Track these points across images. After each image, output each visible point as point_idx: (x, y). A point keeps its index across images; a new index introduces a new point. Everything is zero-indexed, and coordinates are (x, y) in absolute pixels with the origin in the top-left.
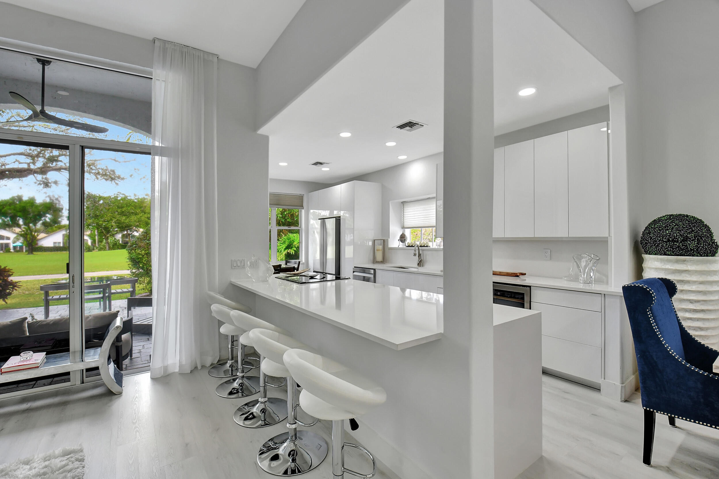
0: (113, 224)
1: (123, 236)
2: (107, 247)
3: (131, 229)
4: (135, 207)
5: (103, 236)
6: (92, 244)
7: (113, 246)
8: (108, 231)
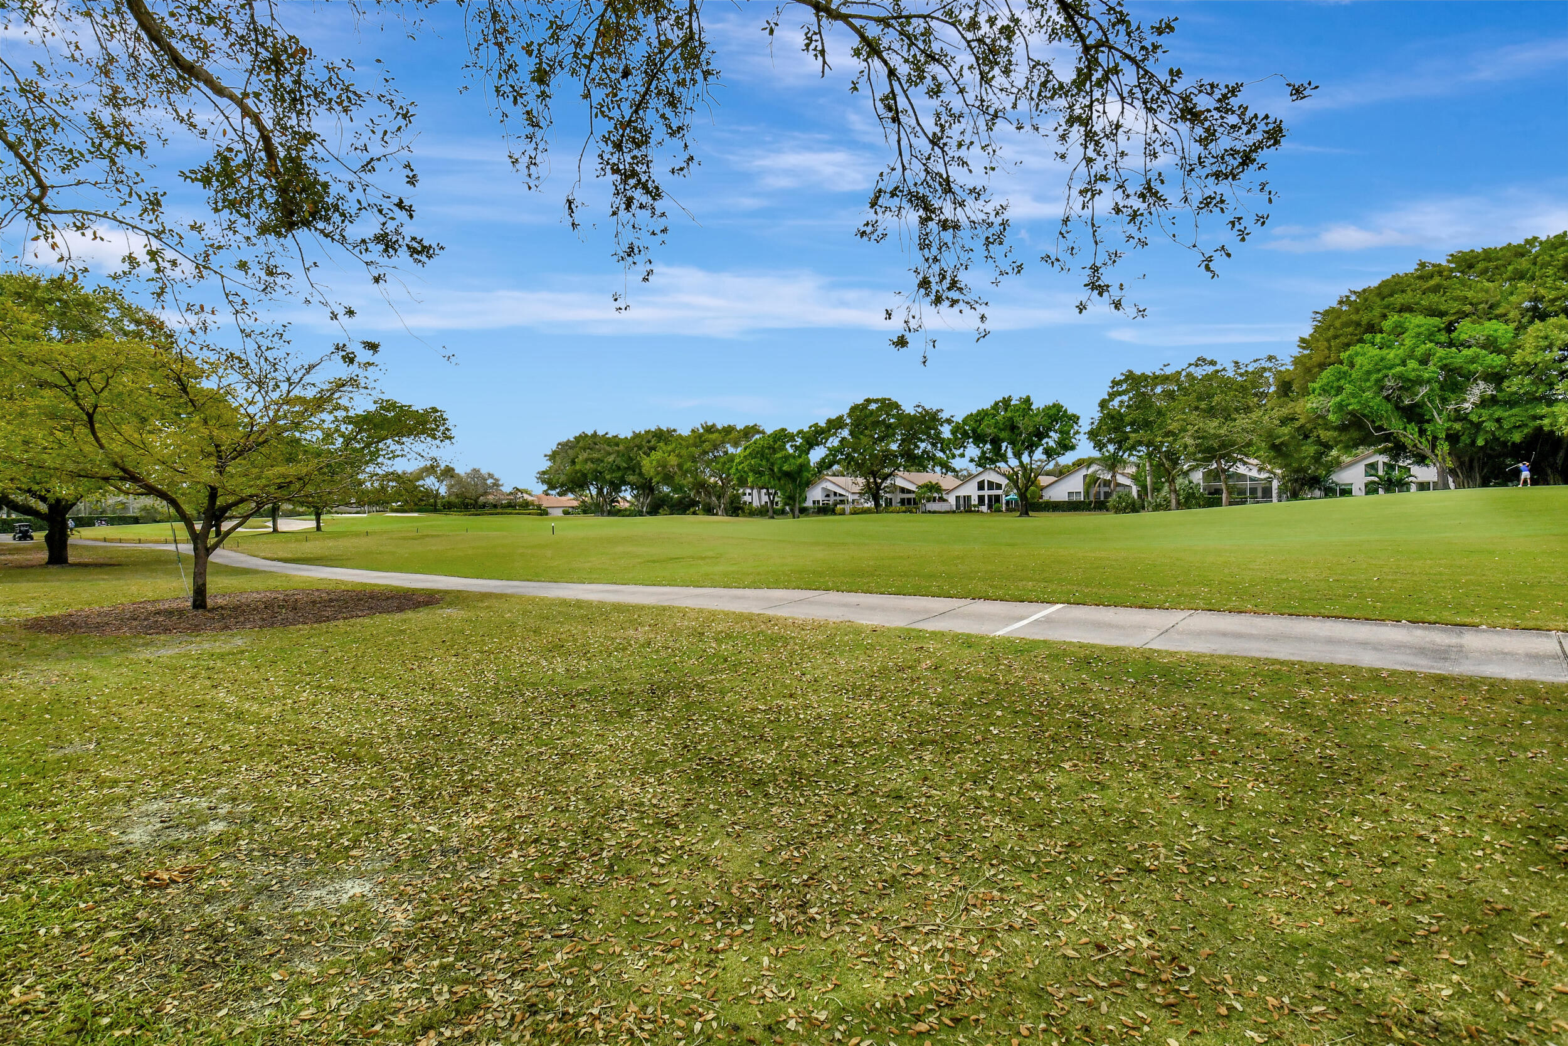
0: (1190, 441)
1: (1207, 476)
2: (1174, 502)
3: (1228, 457)
4: (1243, 389)
5: (1164, 476)
6: (1139, 496)
7: (1187, 499)
8: (1175, 462)
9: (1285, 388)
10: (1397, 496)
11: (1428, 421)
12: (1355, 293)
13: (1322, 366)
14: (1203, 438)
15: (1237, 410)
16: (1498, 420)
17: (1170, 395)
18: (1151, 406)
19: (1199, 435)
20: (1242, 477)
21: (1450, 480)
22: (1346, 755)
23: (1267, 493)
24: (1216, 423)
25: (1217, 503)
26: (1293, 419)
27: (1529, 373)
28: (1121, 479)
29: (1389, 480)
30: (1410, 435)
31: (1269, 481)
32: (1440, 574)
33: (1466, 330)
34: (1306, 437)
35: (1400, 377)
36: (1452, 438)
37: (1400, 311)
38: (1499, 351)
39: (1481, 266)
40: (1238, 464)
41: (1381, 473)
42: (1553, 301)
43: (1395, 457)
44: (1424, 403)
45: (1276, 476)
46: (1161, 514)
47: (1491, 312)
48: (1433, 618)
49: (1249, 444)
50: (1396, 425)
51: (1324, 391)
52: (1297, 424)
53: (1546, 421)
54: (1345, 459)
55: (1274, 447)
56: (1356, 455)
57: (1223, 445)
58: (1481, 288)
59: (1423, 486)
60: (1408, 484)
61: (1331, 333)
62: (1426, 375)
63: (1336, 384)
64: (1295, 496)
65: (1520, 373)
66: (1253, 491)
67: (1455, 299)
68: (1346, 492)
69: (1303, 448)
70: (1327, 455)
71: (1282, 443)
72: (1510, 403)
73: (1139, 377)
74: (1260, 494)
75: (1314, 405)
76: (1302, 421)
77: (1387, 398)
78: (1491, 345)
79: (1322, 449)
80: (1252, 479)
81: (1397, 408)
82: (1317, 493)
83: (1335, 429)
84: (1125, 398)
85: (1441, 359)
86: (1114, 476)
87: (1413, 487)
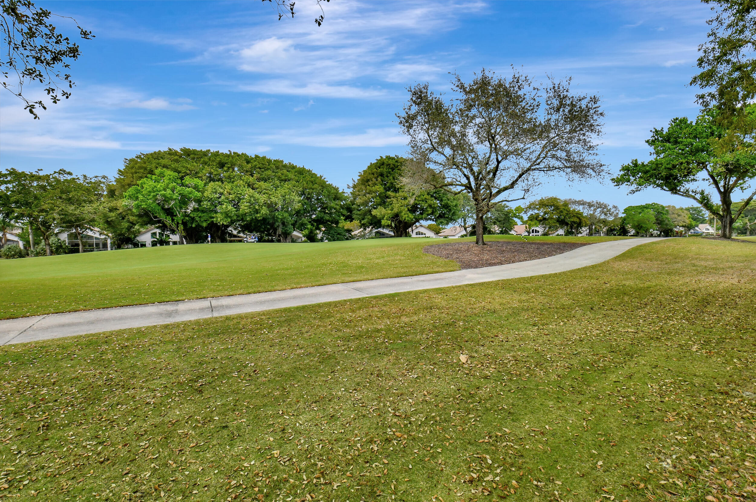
0: (56, 216)
1: (70, 236)
2: (48, 251)
3: (81, 226)
4: (88, 190)
5: (41, 236)
6: (25, 248)
7: (57, 249)
8: (48, 228)
9: (112, 193)
10: (165, 247)
11: (175, 216)
12: (143, 154)
13: (130, 185)
14: (65, 215)
15: (85, 201)
16: (200, 217)
17: (43, 188)
18: (29, 193)
19: (62, 212)
20: (91, 237)
21: (184, 240)
22: (119, 375)
23: (105, 246)
24: (73, 207)
25: (77, 251)
26: (116, 209)
27: (209, 201)
28: (9, 237)
29: (161, 240)
30: (168, 221)
31: (106, 240)
32: (174, 280)
33: (188, 180)
34: (123, 219)
35: (164, 195)
36: (184, 224)
37: (163, 167)
38: (199, 191)
39: (192, 156)
40: (88, 231)
41: (158, 237)
42: (216, 175)
43: (163, 230)
44: (173, 209)
45: (109, 238)
46: (41, 259)
47: (196, 175)
48: (168, 299)
49: (93, 220)
50: (162, 216)
51: (130, 197)
52: (118, 212)
53: (215, 219)
54: (142, 230)
55: (107, 222)
56: (147, 229)
57: (78, 220)
58: (193, 165)
59: (175, 243)
60: (169, 242)
61: (133, 171)
62: (174, 197)
63: (136, 195)
64: (119, 247)
65: (206, 200)
66: (97, 245)
67: (184, 167)
68: (143, 245)
69: (122, 224)
70: (134, 228)
71: (111, 221)
72: (203, 212)
73: (20, 174)
74: (101, 246)
75: (126, 204)
76: (121, 211)
77: (159, 204)
78: (196, 188)
79: (131, 225)
80: (96, 238)
81: (163, 208)
82: (130, 246)
83: (137, 216)
84: (10, 186)
85: (179, 191)
86: (4, 235)
87: (171, 243)
